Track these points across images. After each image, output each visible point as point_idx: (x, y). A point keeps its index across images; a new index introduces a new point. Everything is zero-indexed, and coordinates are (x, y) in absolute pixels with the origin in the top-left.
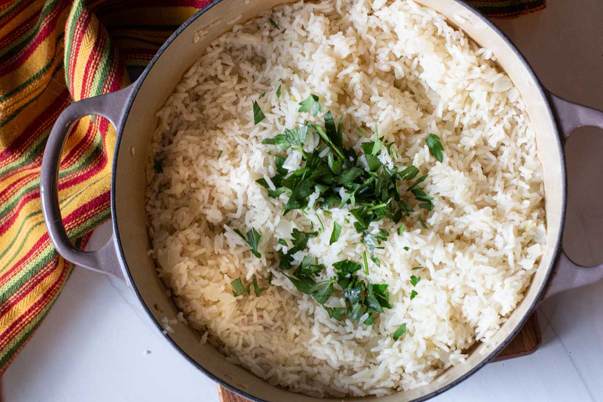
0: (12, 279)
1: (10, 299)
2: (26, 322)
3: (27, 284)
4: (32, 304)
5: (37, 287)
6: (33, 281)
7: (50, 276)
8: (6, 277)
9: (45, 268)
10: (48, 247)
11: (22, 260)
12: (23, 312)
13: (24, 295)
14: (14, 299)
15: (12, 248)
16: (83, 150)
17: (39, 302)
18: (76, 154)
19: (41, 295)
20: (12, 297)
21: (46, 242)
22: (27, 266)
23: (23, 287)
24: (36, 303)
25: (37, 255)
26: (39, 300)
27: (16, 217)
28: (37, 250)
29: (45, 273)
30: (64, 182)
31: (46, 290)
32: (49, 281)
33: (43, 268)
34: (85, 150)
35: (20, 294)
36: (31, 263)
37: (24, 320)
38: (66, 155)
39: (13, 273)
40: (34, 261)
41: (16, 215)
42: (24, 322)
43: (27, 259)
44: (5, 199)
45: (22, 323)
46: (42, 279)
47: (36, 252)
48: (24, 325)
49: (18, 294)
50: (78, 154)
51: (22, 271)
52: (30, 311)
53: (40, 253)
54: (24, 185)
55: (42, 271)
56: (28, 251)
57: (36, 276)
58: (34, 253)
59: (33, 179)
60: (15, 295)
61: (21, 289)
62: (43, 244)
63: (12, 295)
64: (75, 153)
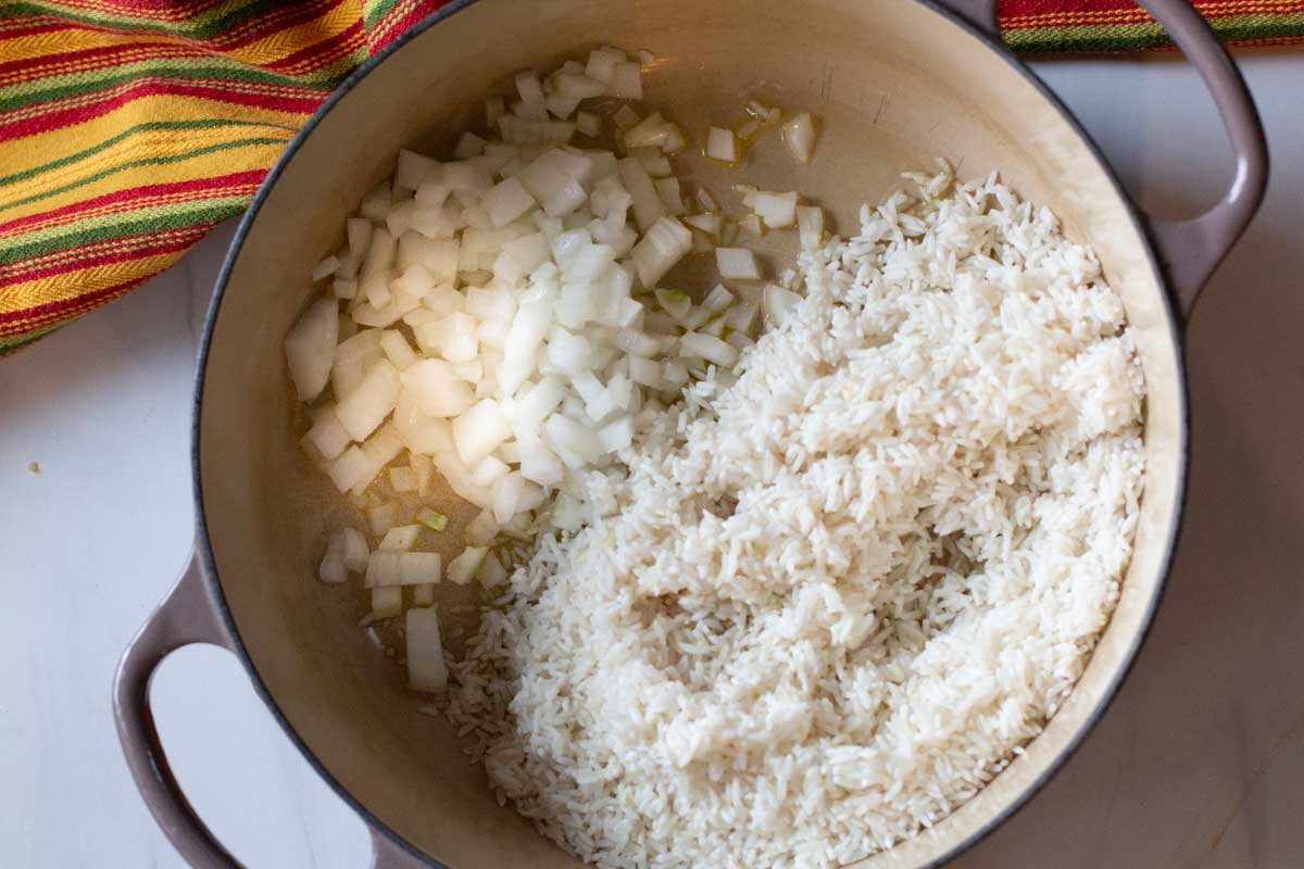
0: (45, 231)
1: (15, 267)
2: (17, 329)
3: (63, 254)
4: (47, 301)
5: (77, 274)
6: (77, 256)
7: (115, 266)
8: (36, 221)
9: (114, 244)
10: (146, 209)
11: (83, 203)
12: (22, 307)
13: (45, 273)
14: (22, 272)
15: (76, 166)
16: (316, 64)
17: (64, 305)
18: (299, 66)
19: (74, 294)
20: (22, 265)
21: (148, 198)
22: (86, 221)
23: (54, 256)
24: (57, 303)
25: (116, 212)
26: (65, 300)
27: (115, 108)
28: (123, 203)
29: (108, 252)
30: (247, 92)
31: (89, 290)
32: (106, 275)
33: (110, 241)
34: (322, 66)
35: (39, 267)
36: (95, 219)
37: (15, 323)
38: (279, 57)
39: (52, 221)
40: (103, 218)
41: (117, 103)
42: (13, 328)
43: (93, 208)
44: (115, 61)
45: (9, 326)
46: (96, 263)
47: (119, 204)
48: (9, 331)
49: (36, 264)
50: (302, 68)
51: (70, 225)
52: (37, 311)
53: (125, 210)
54: (164, 56)
55: (106, 245)
56: (105, 194)
57: (88, 248)
58: (114, 204)
59: (186, 56)
60: (30, 263)
61: (46, 258)
62: (140, 200)
63: (25, 260)
64: (300, 61)
